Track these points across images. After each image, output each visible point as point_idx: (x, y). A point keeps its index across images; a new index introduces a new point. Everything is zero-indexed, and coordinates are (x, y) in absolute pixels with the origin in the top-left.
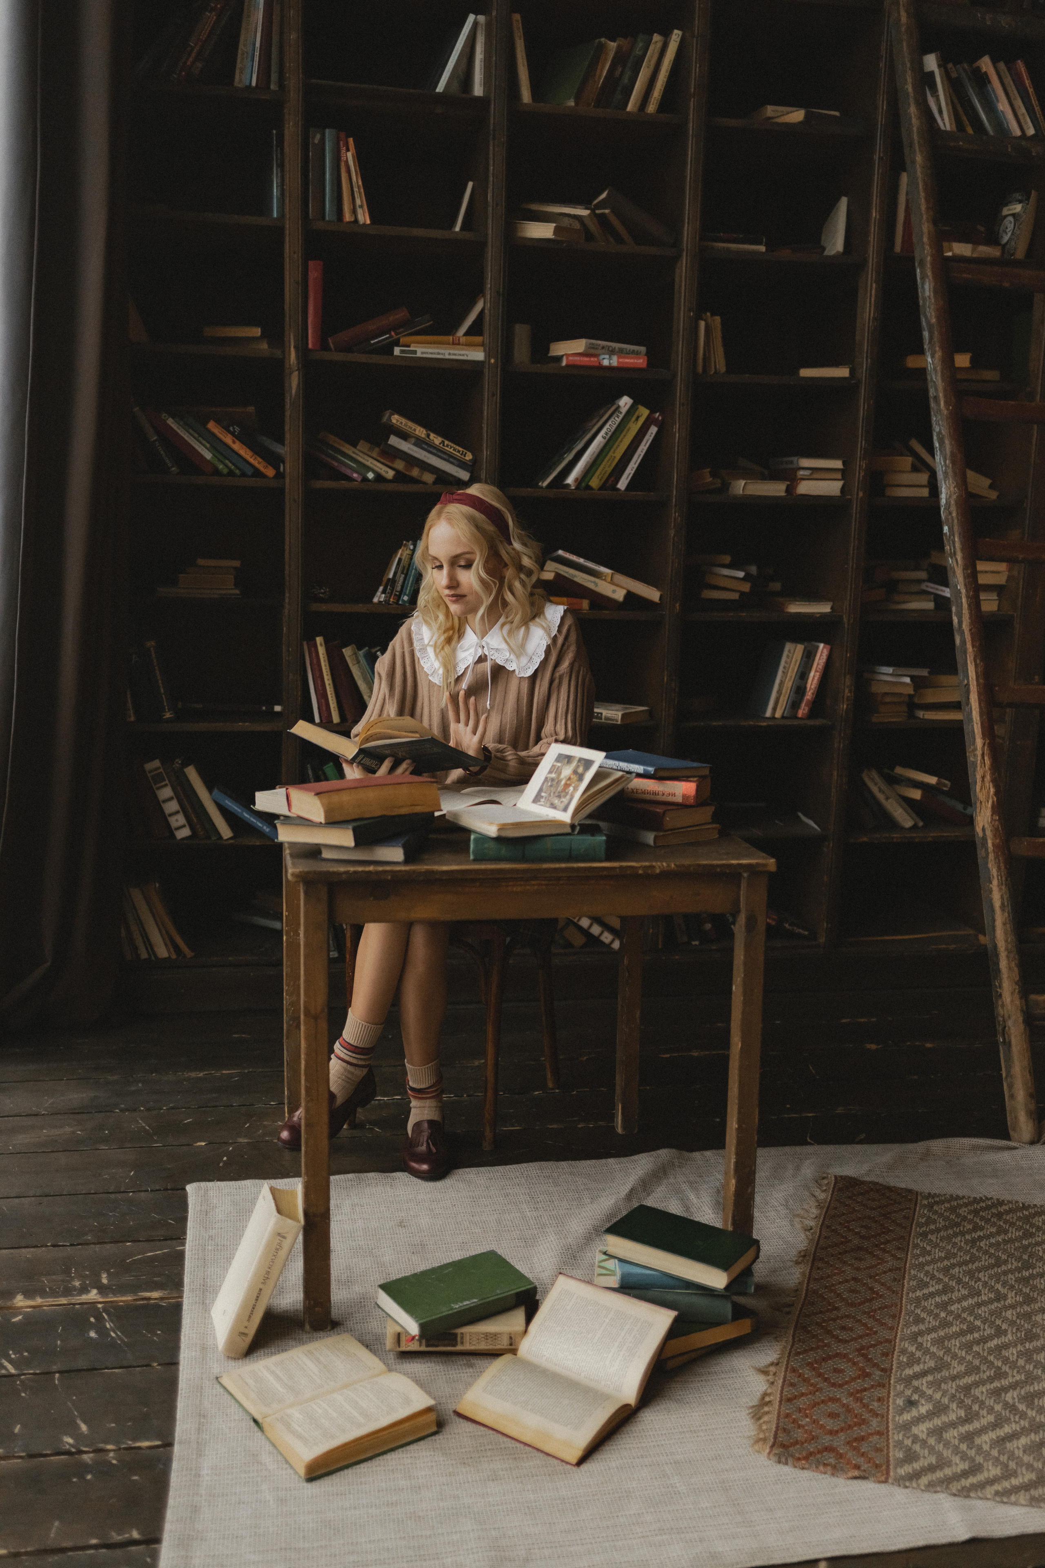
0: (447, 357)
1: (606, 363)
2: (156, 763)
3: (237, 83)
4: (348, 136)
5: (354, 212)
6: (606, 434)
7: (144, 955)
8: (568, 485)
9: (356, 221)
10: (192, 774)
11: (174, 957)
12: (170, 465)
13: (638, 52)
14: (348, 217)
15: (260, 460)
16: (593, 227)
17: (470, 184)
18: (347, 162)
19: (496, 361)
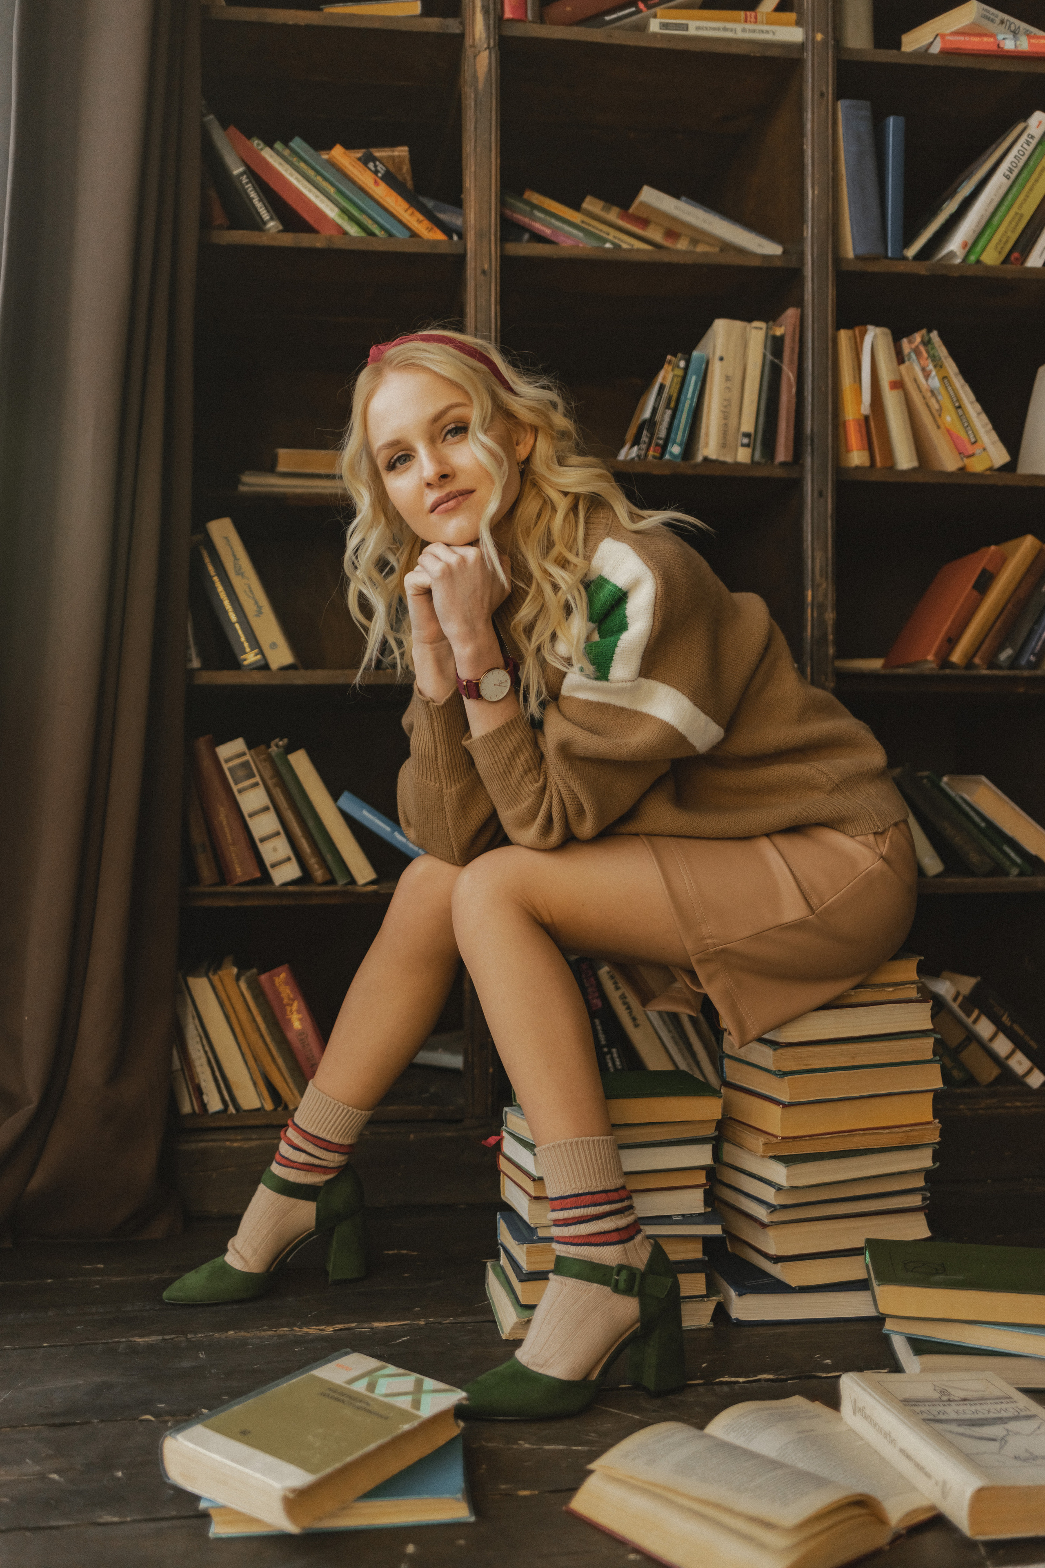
0: (740, 35)
1: (1009, 45)
2: (237, 746)
6: (1011, 170)
7: (214, 1104)
8: (952, 255)
10: (300, 762)
11: (269, 1106)
12: (265, 216)
15: (421, 217)
19: (825, 42)
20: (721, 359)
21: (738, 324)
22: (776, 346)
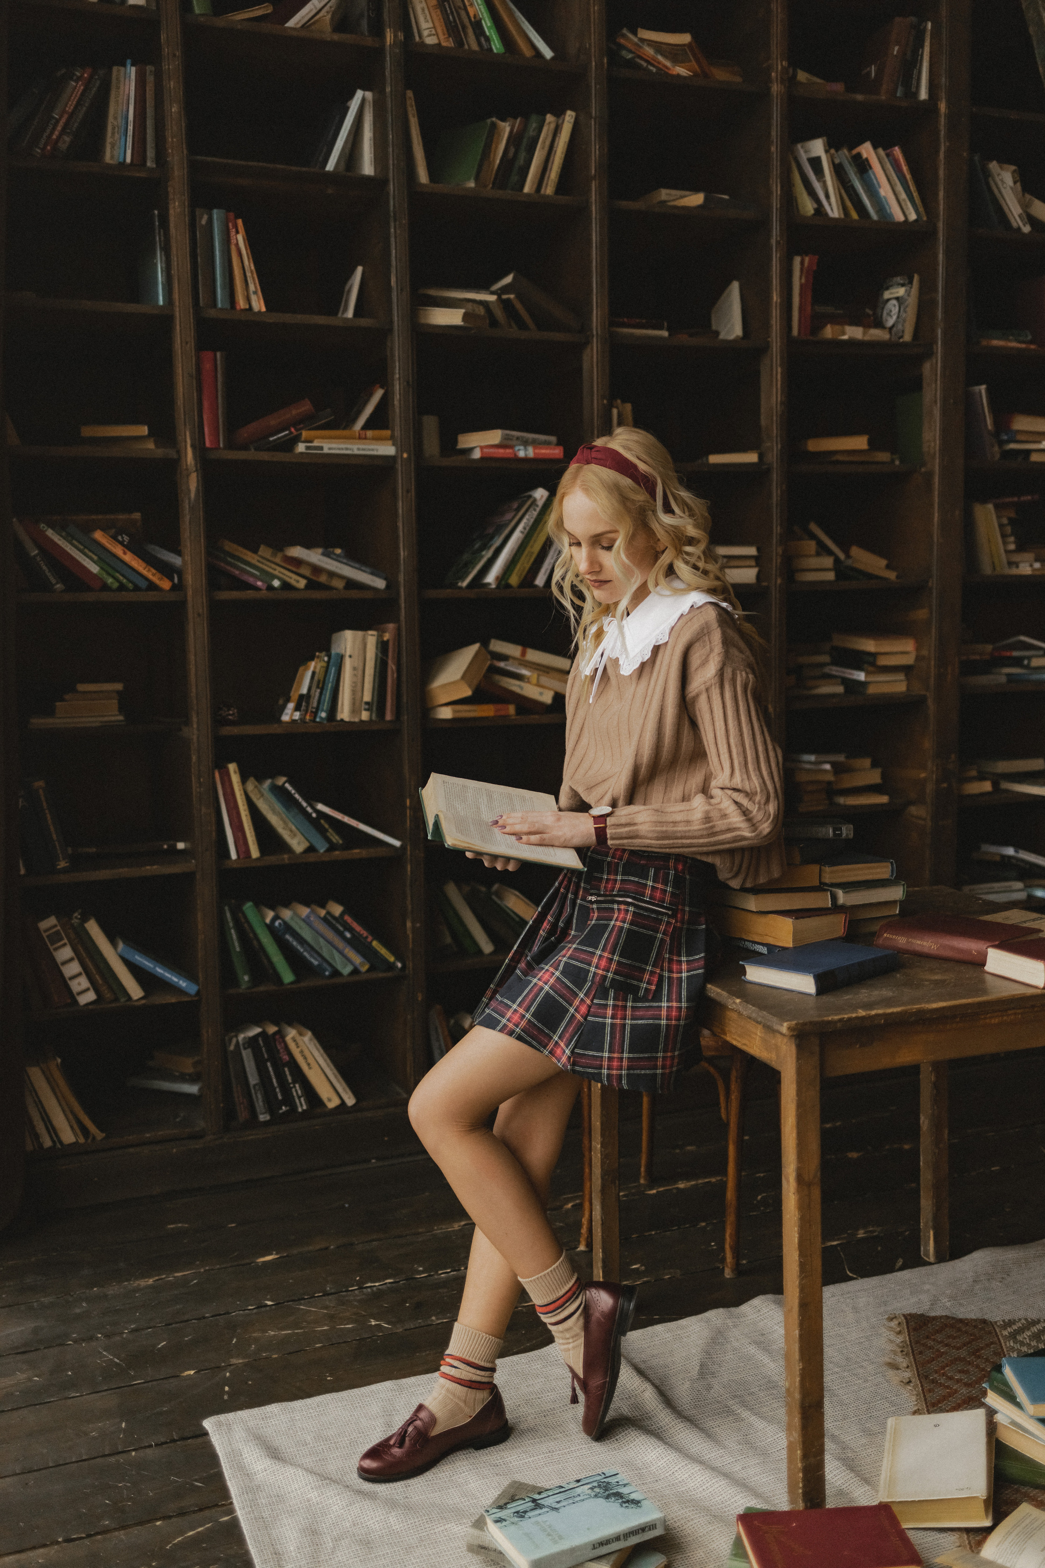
0: (356, 452)
1: (522, 454)
2: (52, 921)
3: (108, 158)
4: (237, 217)
5: (248, 299)
6: (525, 528)
7: (47, 1143)
8: (489, 584)
9: (250, 308)
10: (93, 928)
11: (82, 1140)
12: (53, 581)
13: (531, 132)
14: (242, 304)
15: (154, 571)
16: (499, 313)
17: (360, 269)
18: (237, 244)
19: (409, 457)
20: (350, 656)
21: (360, 633)
22: (383, 647)
